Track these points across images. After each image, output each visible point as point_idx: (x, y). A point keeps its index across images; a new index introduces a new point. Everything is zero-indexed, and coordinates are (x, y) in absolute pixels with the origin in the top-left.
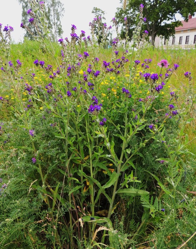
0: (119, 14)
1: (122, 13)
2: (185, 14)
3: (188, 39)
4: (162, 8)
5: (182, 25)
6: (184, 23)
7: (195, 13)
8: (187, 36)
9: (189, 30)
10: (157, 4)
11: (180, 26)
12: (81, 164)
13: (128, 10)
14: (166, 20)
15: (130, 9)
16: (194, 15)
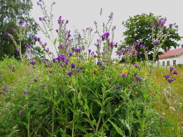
0: (120, 48)
1: (122, 48)
2: (164, 47)
3: (169, 63)
4: (148, 44)
5: (163, 54)
6: (165, 53)
7: (171, 47)
8: (168, 61)
9: (168, 57)
10: (144, 42)
11: (162, 55)
12: (64, 125)
13: (125, 46)
14: (151, 51)
15: (127, 45)
16: (170, 48)
